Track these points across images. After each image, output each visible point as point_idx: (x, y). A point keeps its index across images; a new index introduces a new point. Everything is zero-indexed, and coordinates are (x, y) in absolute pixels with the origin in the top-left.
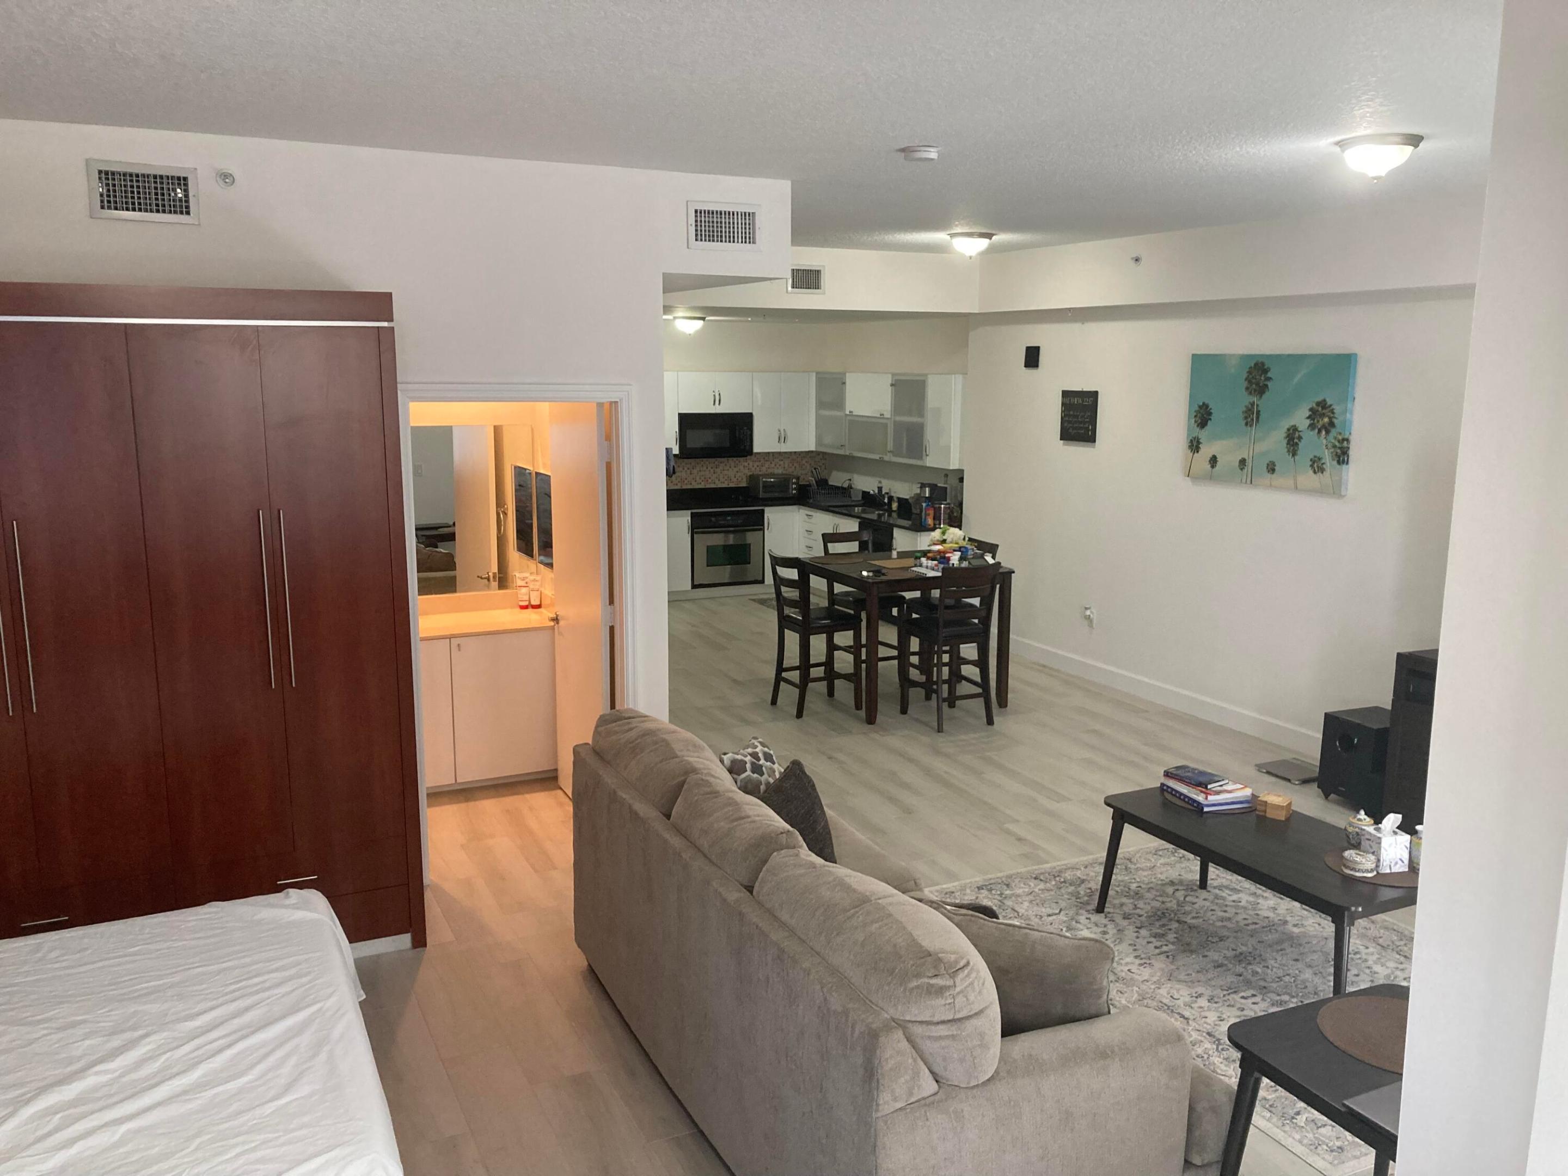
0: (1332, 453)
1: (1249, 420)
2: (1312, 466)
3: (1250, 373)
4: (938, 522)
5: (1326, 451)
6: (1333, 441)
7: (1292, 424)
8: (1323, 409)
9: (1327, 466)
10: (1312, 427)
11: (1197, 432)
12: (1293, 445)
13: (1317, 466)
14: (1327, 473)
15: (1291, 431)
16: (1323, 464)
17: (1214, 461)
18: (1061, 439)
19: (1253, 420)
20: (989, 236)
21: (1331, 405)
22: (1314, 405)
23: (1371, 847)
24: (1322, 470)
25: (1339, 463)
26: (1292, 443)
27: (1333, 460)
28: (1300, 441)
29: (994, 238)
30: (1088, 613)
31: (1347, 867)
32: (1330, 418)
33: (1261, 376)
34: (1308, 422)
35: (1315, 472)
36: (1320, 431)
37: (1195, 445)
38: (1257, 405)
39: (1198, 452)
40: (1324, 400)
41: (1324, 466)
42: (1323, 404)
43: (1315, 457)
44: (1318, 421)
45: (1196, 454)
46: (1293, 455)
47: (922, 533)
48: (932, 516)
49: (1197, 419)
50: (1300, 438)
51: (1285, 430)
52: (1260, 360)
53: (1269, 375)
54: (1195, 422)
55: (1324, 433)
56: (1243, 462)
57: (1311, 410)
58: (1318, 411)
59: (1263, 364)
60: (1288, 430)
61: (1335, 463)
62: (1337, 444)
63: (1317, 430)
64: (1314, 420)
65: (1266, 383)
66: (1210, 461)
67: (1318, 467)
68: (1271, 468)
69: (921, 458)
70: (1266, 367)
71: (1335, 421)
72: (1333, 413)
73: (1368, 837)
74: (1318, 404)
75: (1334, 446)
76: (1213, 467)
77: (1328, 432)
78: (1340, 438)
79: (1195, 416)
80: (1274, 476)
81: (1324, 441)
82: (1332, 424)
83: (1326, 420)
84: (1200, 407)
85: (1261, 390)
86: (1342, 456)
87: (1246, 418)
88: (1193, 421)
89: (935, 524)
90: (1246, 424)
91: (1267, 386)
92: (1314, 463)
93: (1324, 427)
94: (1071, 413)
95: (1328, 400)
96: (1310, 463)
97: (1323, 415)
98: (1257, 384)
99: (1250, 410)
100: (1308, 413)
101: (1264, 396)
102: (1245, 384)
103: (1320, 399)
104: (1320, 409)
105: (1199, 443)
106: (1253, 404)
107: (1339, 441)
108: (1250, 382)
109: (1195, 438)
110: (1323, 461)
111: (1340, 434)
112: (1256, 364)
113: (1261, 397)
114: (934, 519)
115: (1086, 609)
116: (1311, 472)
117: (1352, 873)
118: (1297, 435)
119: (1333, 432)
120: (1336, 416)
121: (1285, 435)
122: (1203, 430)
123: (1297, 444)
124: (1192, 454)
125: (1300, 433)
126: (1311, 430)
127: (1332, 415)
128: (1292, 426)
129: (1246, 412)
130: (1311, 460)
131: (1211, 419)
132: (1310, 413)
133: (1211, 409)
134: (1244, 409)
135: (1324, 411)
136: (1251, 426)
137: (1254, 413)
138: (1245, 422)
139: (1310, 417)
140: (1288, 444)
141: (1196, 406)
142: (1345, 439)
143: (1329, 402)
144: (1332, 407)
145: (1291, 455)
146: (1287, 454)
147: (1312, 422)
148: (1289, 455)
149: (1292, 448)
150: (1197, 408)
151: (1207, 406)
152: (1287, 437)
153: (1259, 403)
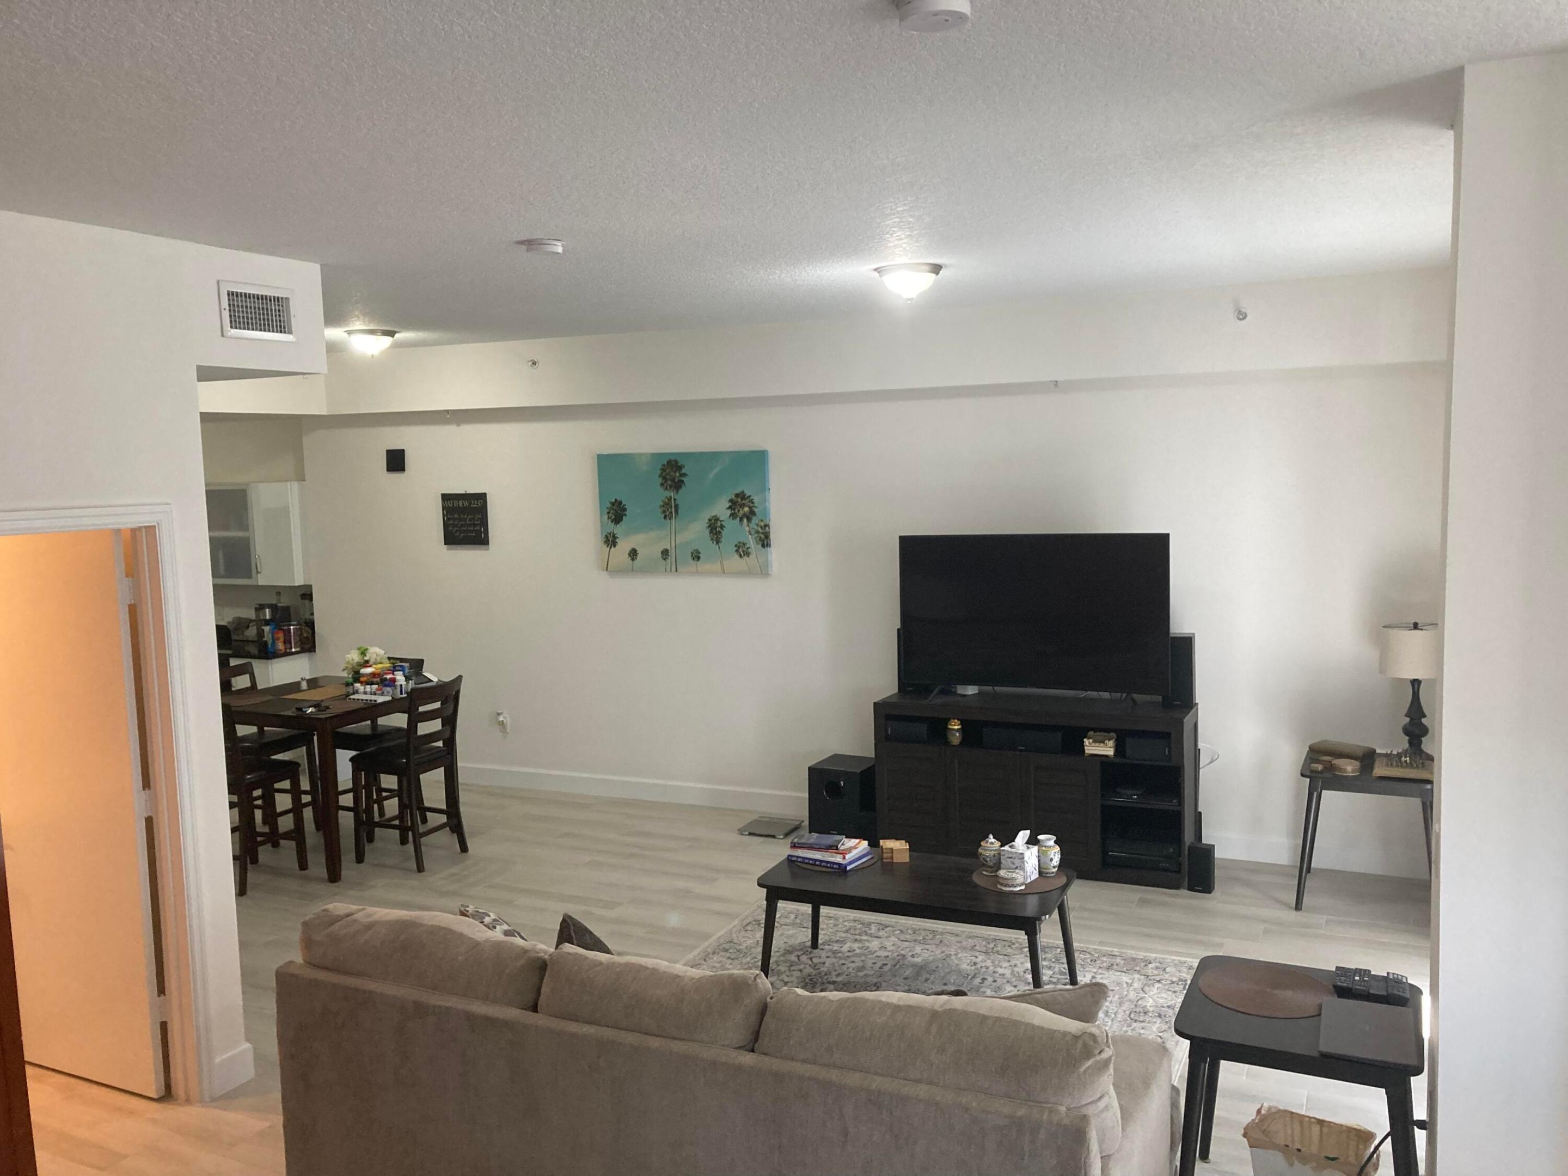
0: (756, 538)
1: (667, 513)
2: (737, 551)
3: (663, 470)
4: (288, 646)
5: (750, 536)
6: (756, 528)
7: (714, 514)
8: (742, 499)
9: (752, 550)
10: (733, 516)
11: (611, 527)
12: (716, 534)
13: (742, 550)
14: (753, 556)
15: (713, 521)
16: (748, 548)
17: (633, 554)
18: (445, 544)
19: (672, 513)
20: (391, 334)
21: (750, 496)
22: (733, 497)
23: (1013, 863)
24: (748, 554)
25: (763, 546)
26: (714, 531)
27: (758, 544)
28: (722, 529)
29: (397, 336)
30: (501, 718)
31: (1006, 885)
32: (750, 507)
33: (675, 473)
34: (729, 512)
35: (741, 556)
36: (741, 520)
37: (611, 541)
38: (675, 500)
39: (615, 546)
40: (743, 492)
41: (750, 550)
42: (742, 496)
43: (739, 543)
44: (739, 511)
45: (613, 548)
46: (717, 543)
47: (273, 660)
48: (282, 639)
49: (610, 515)
50: (722, 527)
51: (707, 521)
52: (673, 458)
53: (683, 471)
54: (609, 518)
55: (745, 520)
56: (665, 553)
57: (731, 501)
58: (737, 502)
59: (676, 462)
60: (710, 520)
61: (760, 546)
62: (760, 529)
63: (738, 519)
64: (734, 510)
65: (682, 479)
66: (629, 555)
67: (743, 552)
68: (696, 556)
69: (249, 576)
70: (680, 464)
71: (756, 510)
72: (753, 503)
73: (1007, 856)
74: (737, 495)
75: (757, 532)
76: (633, 559)
77: (749, 519)
78: (762, 524)
79: (608, 513)
80: (698, 563)
81: (747, 529)
82: (753, 513)
83: (746, 509)
84: (613, 504)
85: (677, 485)
86: (765, 540)
87: (664, 512)
88: (606, 517)
89: (286, 649)
90: (665, 517)
91: (683, 482)
92: (739, 548)
93: (745, 515)
94: (456, 516)
95: (746, 492)
96: (735, 549)
97: (743, 506)
98: (673, 480)
99: (668, 504)
100: (728, 505)
101: (680, 491)
102: (660, 480)
103: (738, 491)
104: (739, 500)
105: (615, 537)
106: (670, 499)
107: (761, 527)
108: (664, 478)
109: (610, 534)
110: (748, 546)
111: (762, 521)
112: (669, 462)
113: (677, 492)
114: (285, 642)
115: (499, 714)
116: (737, 556)
117: (1011, 889)
118: (719, 524)
119: (755, 520)
120: (756, 505)
121: (707, 525)
122: (618, 526)
123: (720, 532)
124: (608, 549)
125: (722, 523)
126: (733, 519)
127: (752, 505)
128: (713, 517)
129: (663, 506)
130: (736, 546)
131: (626, 515)
132: (730, 504)
133: (625, 505)
134: (662, 504)
135: (744, 502)
136: (670, 519)
137: (671, 507)
138: (663, 515)
139: (730, 508)
140: (710, 533)
141: (608, 503)
142: (767, 526)
143: (748, 494)
144: (751, 498)
145: (715, 542)
146: (711, 542)
147: (733, 511)
148: (713, 543)
149: (715, 536)
150: (609, 505)
151: (620, 503)
152: (709, 527)
153: (676, 497)
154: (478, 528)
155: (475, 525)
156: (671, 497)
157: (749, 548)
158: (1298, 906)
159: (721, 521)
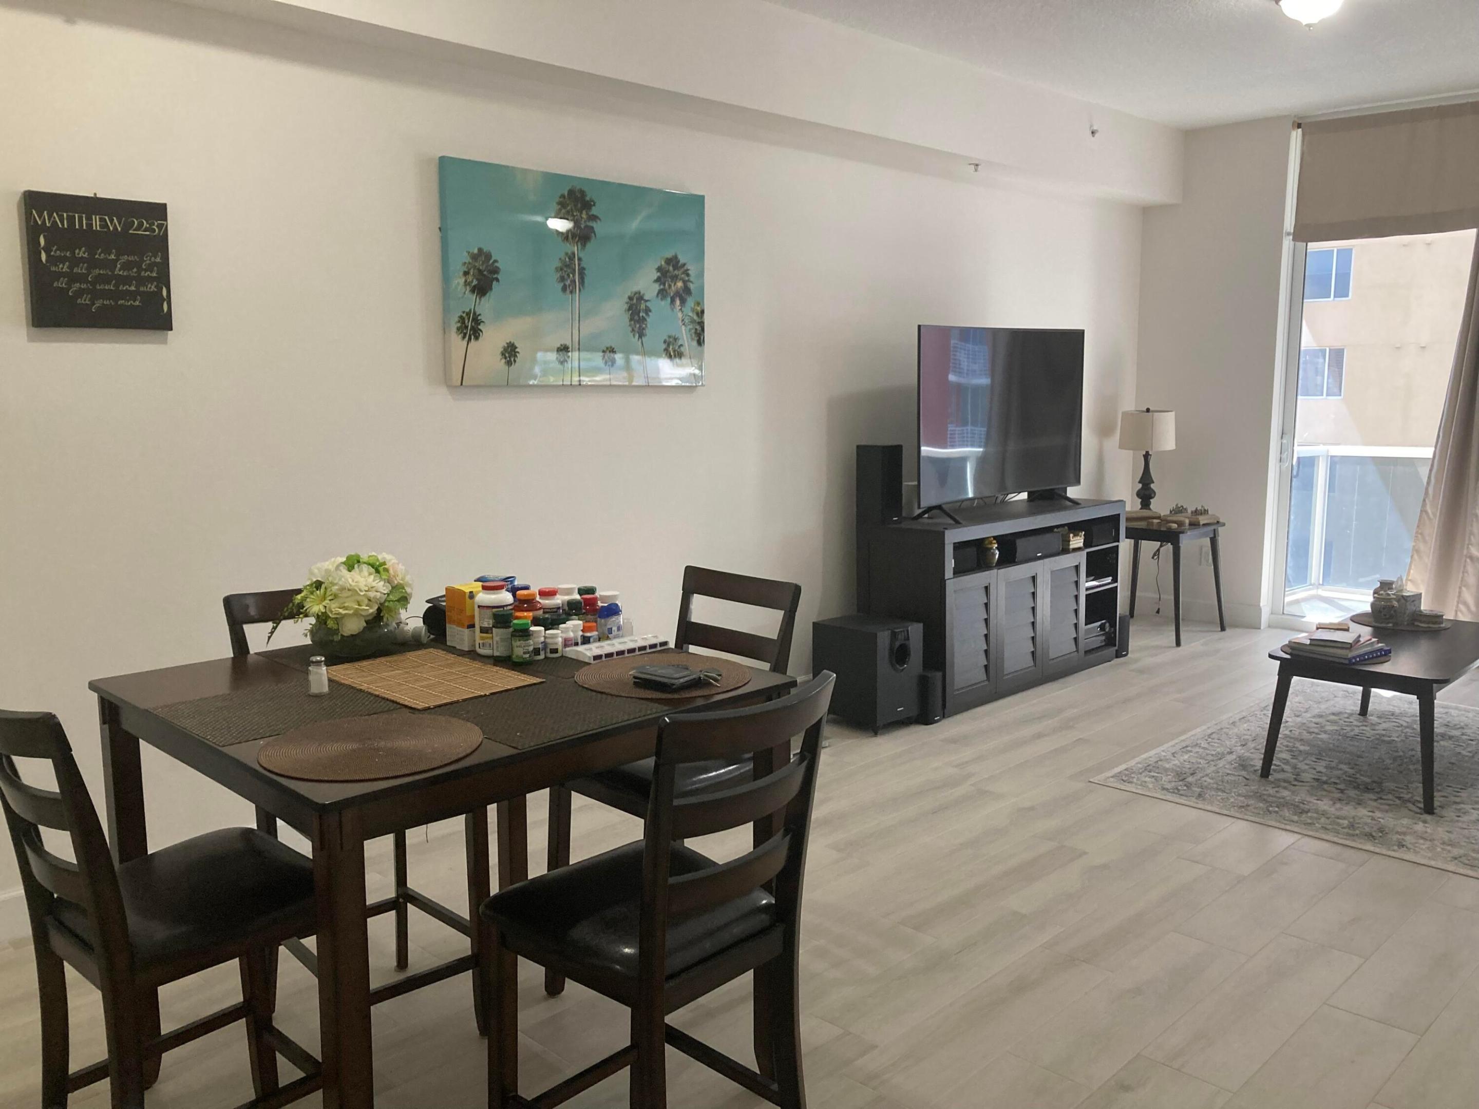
0: (690, 330)
1: (568, 282)
2: (666, 350)
3: (563, 204)
5: (683, 328)
6: (691, 314)
7: (635, 289)
8: (674, 269)
9: (686, 349)
10: (662, 293)
11: (470, 301)
12: (639, 321)
13: (673, 349)
15: (635, 301)
17: (510, 353)
19: (576, 282)
21: (684, 265)
22: (663, 263)
24: (680, 355)
25: (699, 343)
26: (636, 318)
27: (692, 339)
28: (647, 314)
32: (685, 282)
33: (581, 213)
34: (657, 287)
35: (671, 358)
36: (673, 301)
37: (470, 327)
38: (580, 259)
39: (477, 338)
40: (676, 257)
41: (682, 349)
42: (673, 261)
43: (670, 337)
44: (670, 286)
45: (474, 342)
46: (640, 336)
49: (470, 278)
50: (648, 311)
51: (626, 299)
52: (578, 187)
53: (594, 211)
54: (466, 283)
55: (678, 302)
56: (563, 352)
57: (659, 269)
58: (668, 271)
59: (583, 193)
60: (630, 298)
61: (695, 343)
62: (695, 317)
63: (669, 299)
64: (664, 285)
65: (591, 224)
66: (503, 354)
67: (674, 351)
68: (609, 358)
70: (588, 198)
71: (691, 286)
72: (688, 275)
74: (668, 261)
75: (693, 321)
76: (509, 363)
77: (683, 302)
78: (699, 309)
79: (465, 274)
80: (612, 369)
81: (680, 315)
82: (687, 290)
83: (680, 284)
84: (474, 257)
85: (584, 234)
86: (700, 334)
87: (562, 279)
88: (460, 282)
90: (564, 289)
91: (593, 230)
92: (668, 345)
93: (677, 294)
95: (680, 257)
96: (664, 346)
97: (675, 278)
98: (578, 225)
99: (567, 266)
100: (656, 275)
101: (589, 246)
103: (669, 255)
104: (671, 268)
105: (477, 321)
106: (572, 257)
107: (698, 314)
109: (468, 314)
110: (680, 342)
111: (698, 304)
112: (571, 192)
113: (584, 245)
116: (665, 359)
118: (643, 306)
119: (690, 302)
120: (692, 279)
121: (626, 307)
122: (482, 300)
123: (644, 319)
124: (465, 342)
125: (648, 304)
126: (662, 299)
127: (687, 278)
128: (636, 293)
129: (561, 269)
130: (665, 342)
131: (497, 280)
132: (659, 274)
133: (496, 261)
134: (559, 265)
135: (676, 272)
136: (571, 292)
137: (574, 270)
138: (562, 284)
139: (658, 280)
140: (631, 320)
141: (465, 254)
142: (703, 312)
143: (682, 260)
144: (685, 268)
145: (637, 336)
146: (631, 335)
147: (662, 287)
148: (634, 336)
149: (638, 326)
150: (468, 260)
151: (488, 256)
152: (629, 310)
153: (581, 255)
154: (152, 288)
155: (142, 281)
156: (574, 254)
157: (681, 345)
158: (1178, 644)
159: (646, 301)
